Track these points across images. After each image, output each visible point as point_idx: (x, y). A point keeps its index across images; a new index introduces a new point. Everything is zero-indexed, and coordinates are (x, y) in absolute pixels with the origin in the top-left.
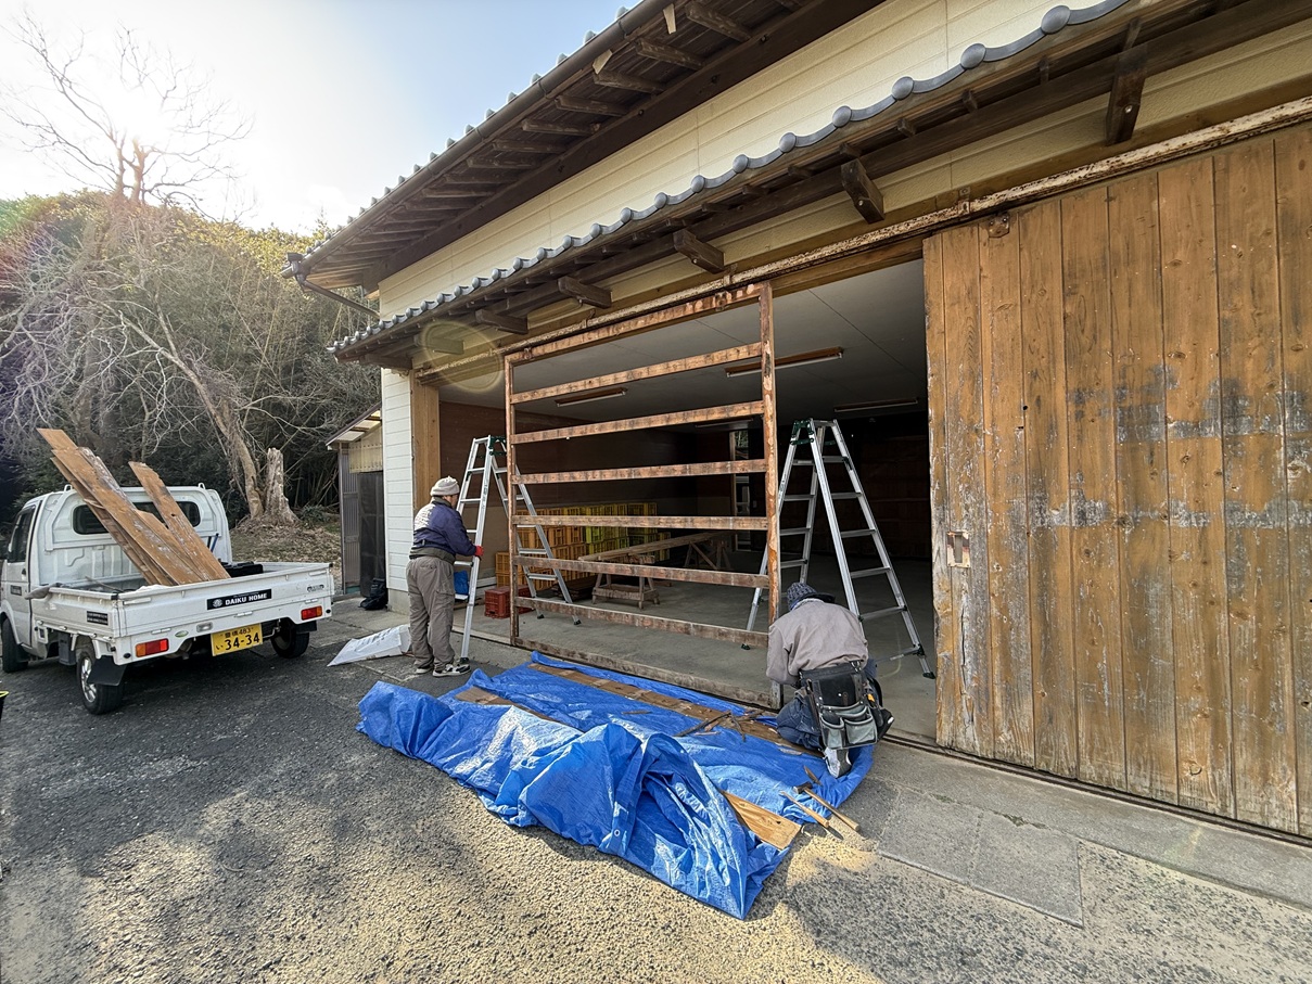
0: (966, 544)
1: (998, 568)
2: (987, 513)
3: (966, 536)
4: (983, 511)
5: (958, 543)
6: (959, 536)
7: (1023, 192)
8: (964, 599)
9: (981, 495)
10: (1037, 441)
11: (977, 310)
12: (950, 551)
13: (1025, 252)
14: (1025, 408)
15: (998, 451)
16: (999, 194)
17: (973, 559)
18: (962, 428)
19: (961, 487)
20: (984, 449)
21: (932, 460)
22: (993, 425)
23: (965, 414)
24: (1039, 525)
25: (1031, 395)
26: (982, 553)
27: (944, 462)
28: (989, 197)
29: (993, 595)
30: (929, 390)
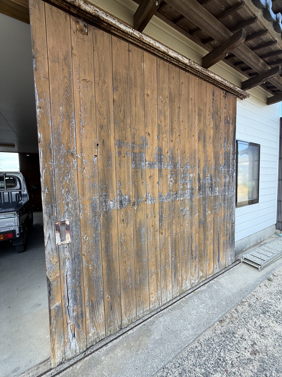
0: (68, 228)
1: (86, 239)
2: (79, 207)
3: (68, 223)
4: (77, 206)
5: (63, 228)
6: (63, 223)
8: (67, 263)
9: (76, 196)
10: (103, 164)
12: (58, 235)
14: (98, 145)
15: (84, 168)
17: (72, 237)
18: (63, 151)
19: (63, 191)
20: (77, 166)
22: (82, 152)
23: (65, 142)
24: (105, 210)
25: (100, 138)
26: (77, 232)
27: (51, 174)
29: (84, 255)
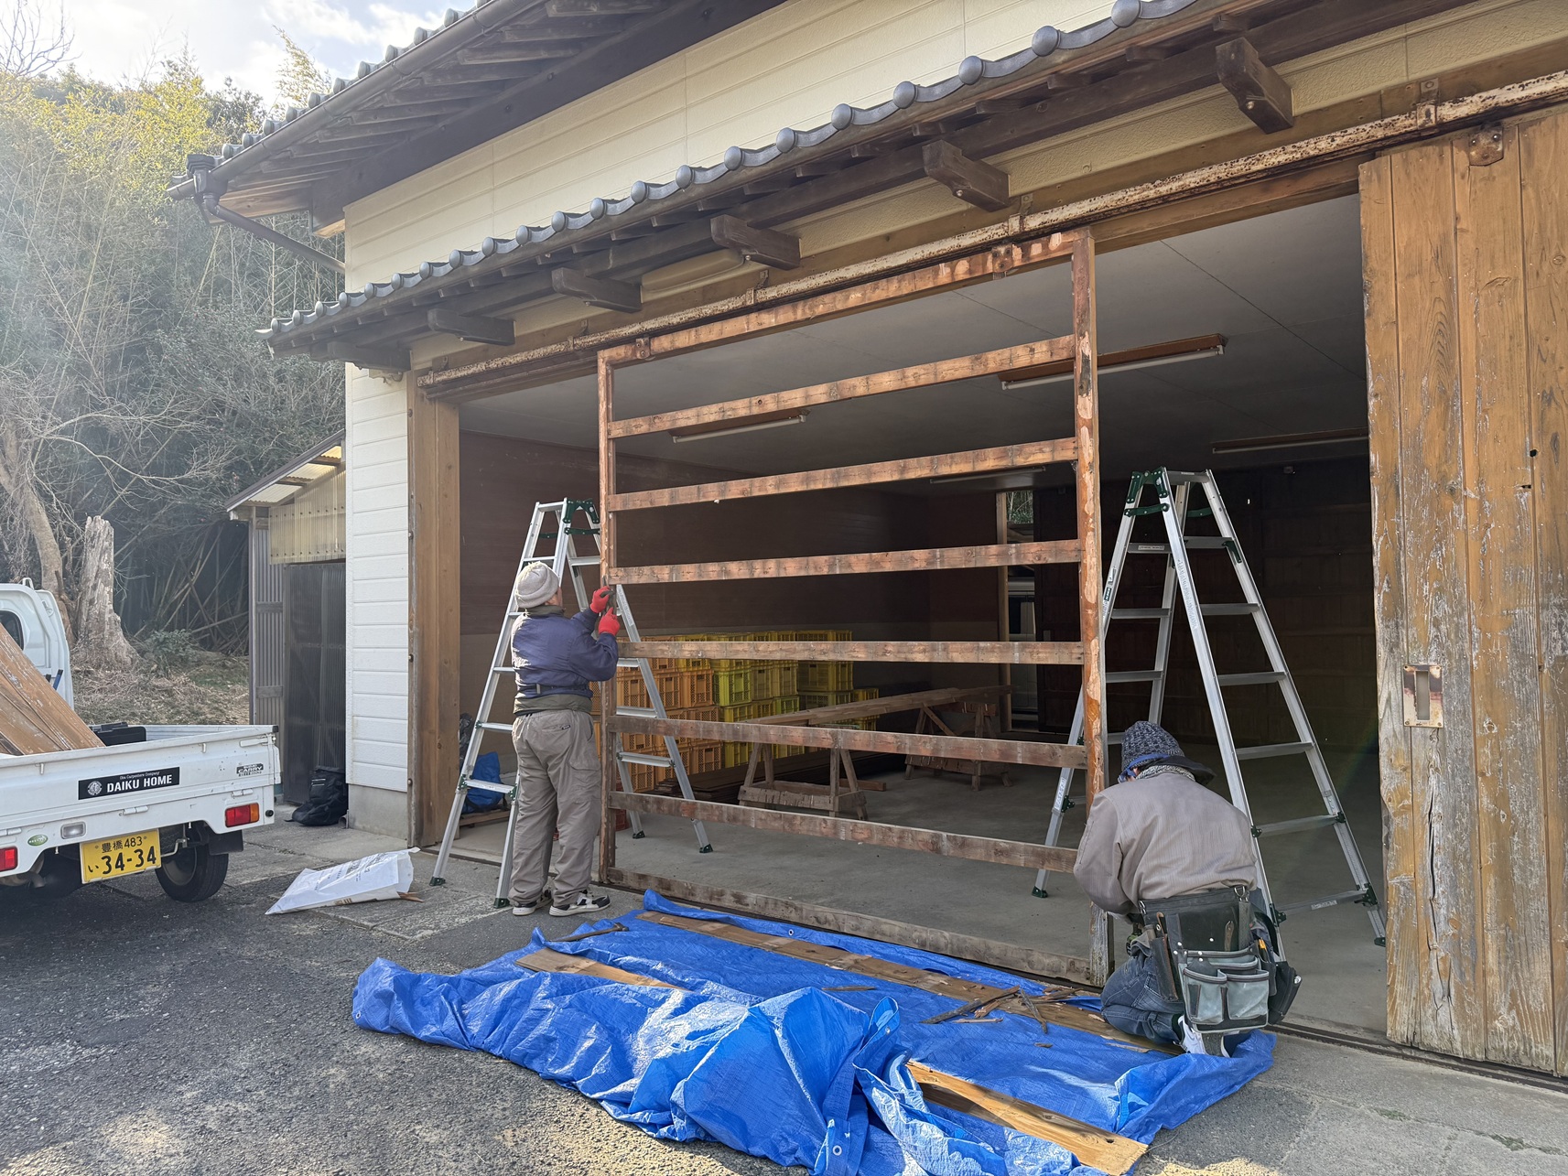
0: (1436, 686)
1: (1490, 728)
2: (1471, 632)
3: (1435, 672)
4: (1465, 630)
5: (1422, 685)
6: (1424, 672)
7: (1524, 94)
8: (1433, 781)
9: (1460, 602)
10: (1554, 509)
11: (1450, 286)
12: (1409, 700)
13: (1530, 191)
14: (1533, 453)
15: (1488, 526)
16: (1484, 95)
17: (1447, 713)
18: (1429, 485)
19: (1426, 587)
20: (1466, 522)
21: (1377, 542)
22: (1480, 482)
23: (1432, 461)
24: (1559, 652)
25: (1542, 432)
26: (1463, 702)
27: (1396, 545)
28: (1469, 99)
29: (1483, 775)
30: (1371, 421)
